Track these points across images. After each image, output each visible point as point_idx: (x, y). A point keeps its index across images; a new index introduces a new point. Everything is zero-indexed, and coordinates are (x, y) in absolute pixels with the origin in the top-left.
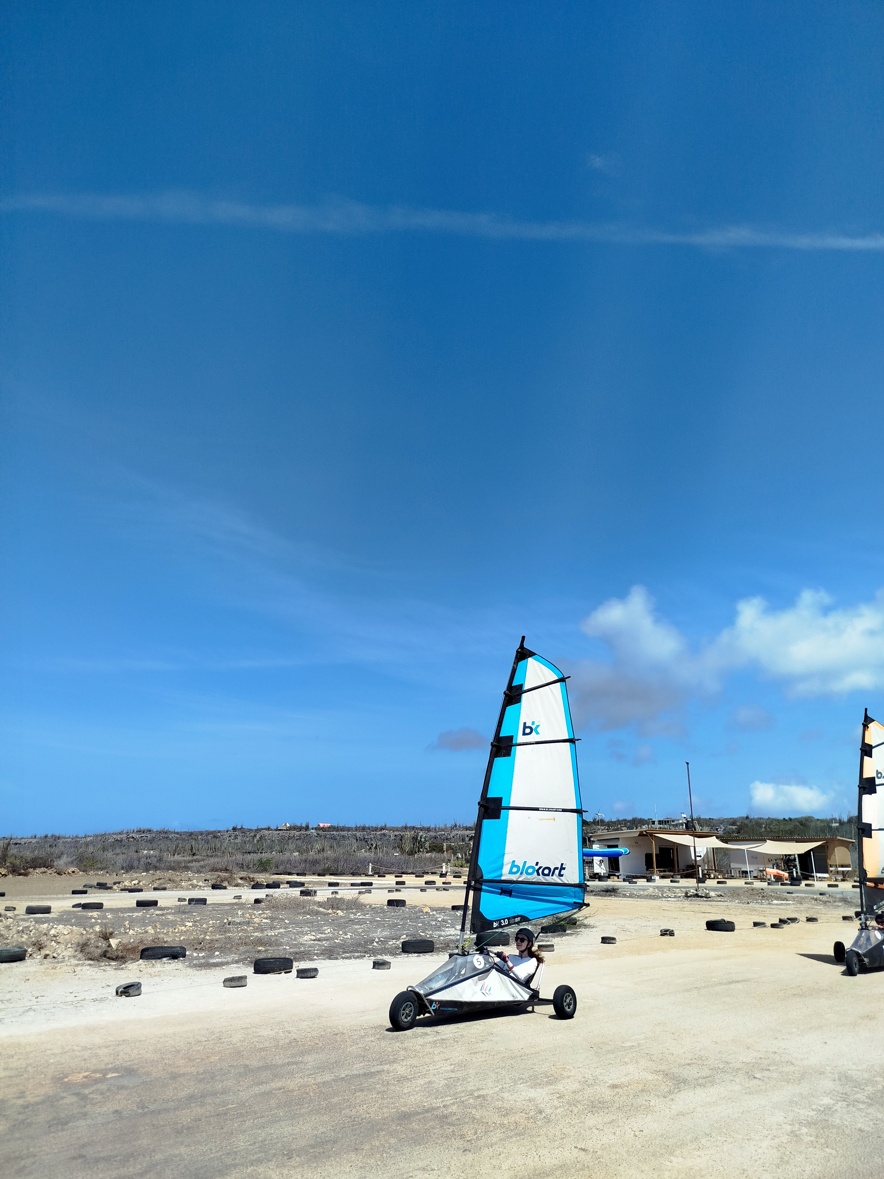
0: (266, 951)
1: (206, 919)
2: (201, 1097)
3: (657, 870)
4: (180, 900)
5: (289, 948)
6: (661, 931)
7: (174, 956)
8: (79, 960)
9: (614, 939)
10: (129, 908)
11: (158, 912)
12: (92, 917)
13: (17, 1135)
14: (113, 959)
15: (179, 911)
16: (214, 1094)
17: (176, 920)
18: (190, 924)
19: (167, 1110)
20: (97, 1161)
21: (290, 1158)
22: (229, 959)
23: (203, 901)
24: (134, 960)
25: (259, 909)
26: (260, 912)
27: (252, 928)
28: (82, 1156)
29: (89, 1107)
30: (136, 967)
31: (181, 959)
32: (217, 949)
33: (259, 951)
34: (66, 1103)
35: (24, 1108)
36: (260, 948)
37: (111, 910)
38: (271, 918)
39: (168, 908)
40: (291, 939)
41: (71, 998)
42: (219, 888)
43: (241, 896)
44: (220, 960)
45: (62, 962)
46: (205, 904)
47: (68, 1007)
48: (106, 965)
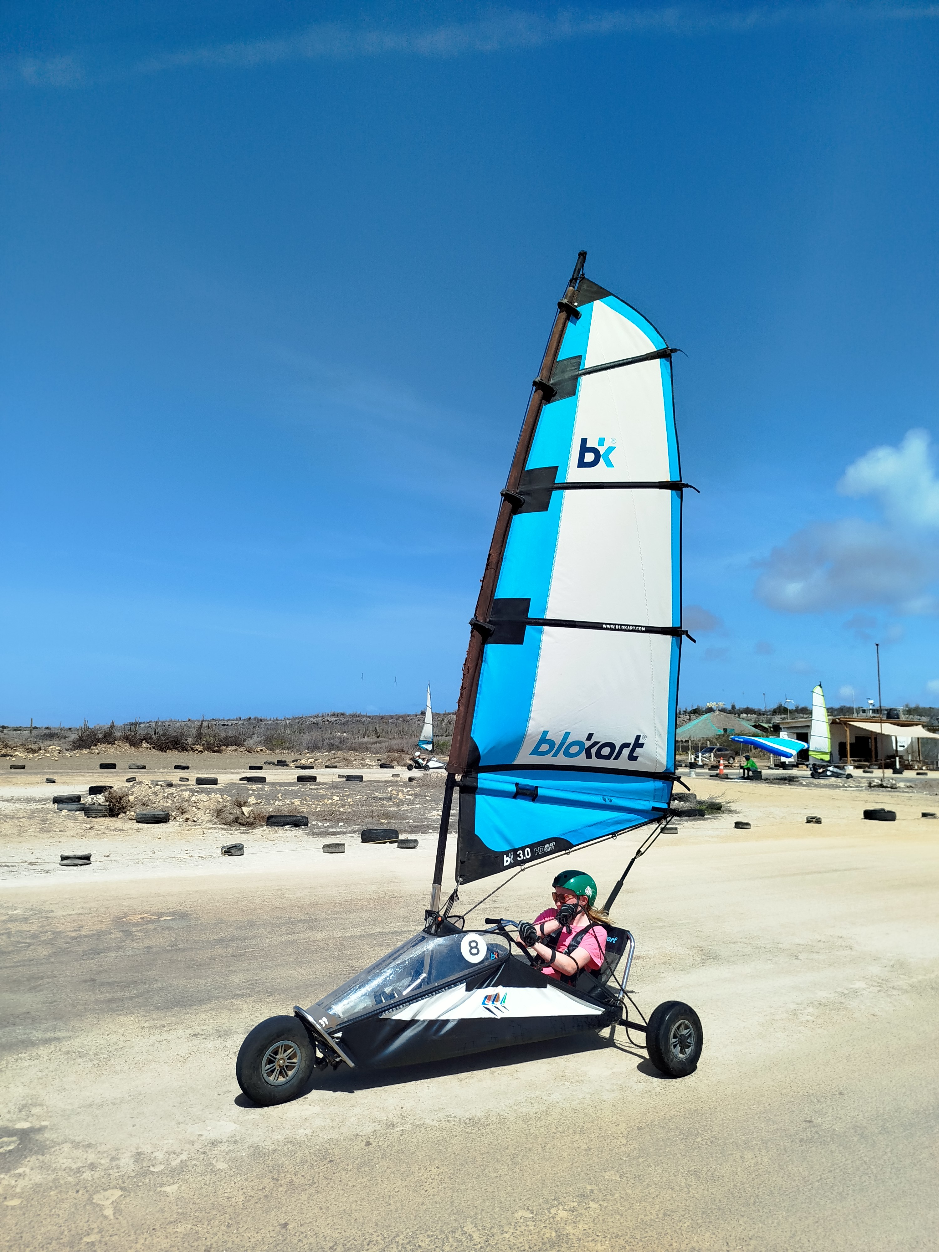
0: (388, 823)
1: (355, 794)
2: (230, 940)
3: (850, 760)
4: (340, 776)
5: (412, 821)
6: (807, 818)
7: (296, 825)
8: (215, 824)
9: (748, 824)
10: (290, 783)
11: (313, 787)
12: (251, 789)
13: (52, 960)
14: (243, 825)
15: (334, 786)
16: (243, 939)
17: (326, 794)
18: (338, 798)
19: (191, 949)
20: (102, 984)
21: (269, 996)
22: (349, 829)
23: (360, 778)
24: (262, 826)
25: (410, 786)
26: (409, 789)
27: (391, 803)
28: (93, 980)
29: (127, 942)
30: (260, 832)
31: (303, 827)
32: (342, 820)
33: (382, 823)
34: (111, 938)
35: (73, 940)
36: (383, 821)
37: (273, 784)
38: (416, 795)
39: (326, 784)
40: (420, 813)
41: (183, 854)
42: (386, 768)
43: (399, 775)
44: (338, 830)
45: (199, 825)
46: (362, 781)
47: (173, 862)
48: (237, 830)
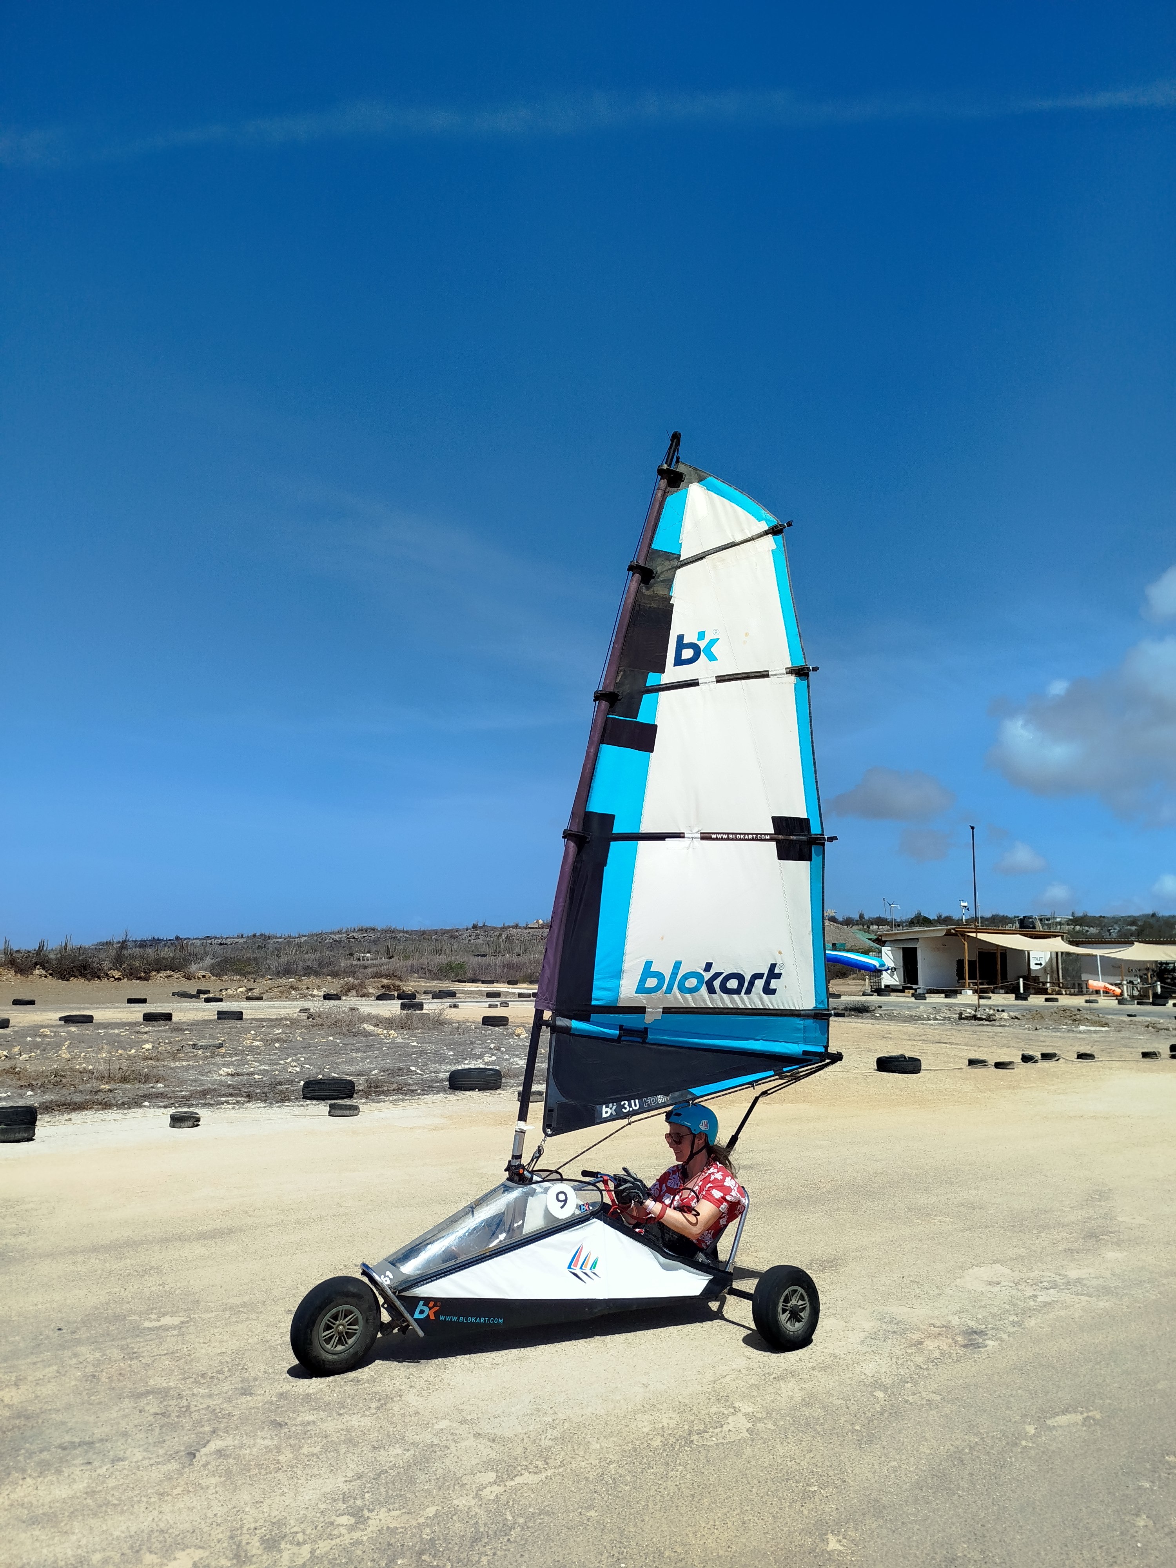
3: (969, 983)
